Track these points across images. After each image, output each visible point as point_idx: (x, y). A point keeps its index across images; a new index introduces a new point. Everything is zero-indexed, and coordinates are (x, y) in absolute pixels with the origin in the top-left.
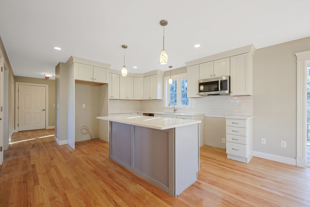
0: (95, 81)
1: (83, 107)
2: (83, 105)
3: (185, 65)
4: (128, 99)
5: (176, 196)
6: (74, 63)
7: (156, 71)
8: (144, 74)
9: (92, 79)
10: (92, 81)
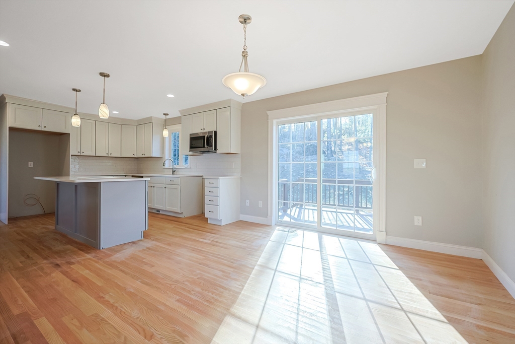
0: (44, 129)
1: (29, 166)
2: (29, 163)
3: (179, 115)
4: (110, 156)
5: (101, 249)
6: (8, 104)
7: (151, 118)
8: (138, 121)
9: (39, 126)
10: (40, 129)
